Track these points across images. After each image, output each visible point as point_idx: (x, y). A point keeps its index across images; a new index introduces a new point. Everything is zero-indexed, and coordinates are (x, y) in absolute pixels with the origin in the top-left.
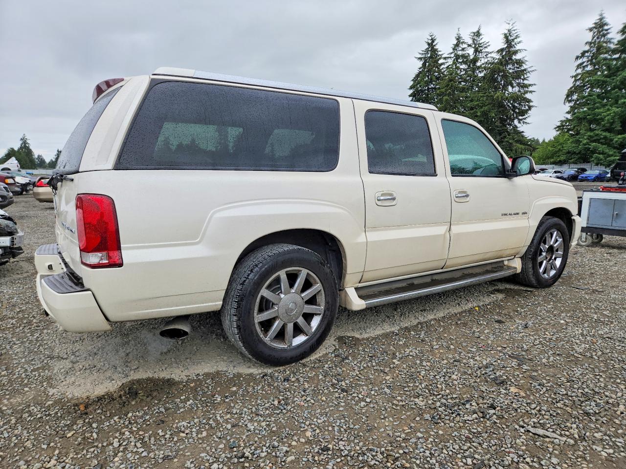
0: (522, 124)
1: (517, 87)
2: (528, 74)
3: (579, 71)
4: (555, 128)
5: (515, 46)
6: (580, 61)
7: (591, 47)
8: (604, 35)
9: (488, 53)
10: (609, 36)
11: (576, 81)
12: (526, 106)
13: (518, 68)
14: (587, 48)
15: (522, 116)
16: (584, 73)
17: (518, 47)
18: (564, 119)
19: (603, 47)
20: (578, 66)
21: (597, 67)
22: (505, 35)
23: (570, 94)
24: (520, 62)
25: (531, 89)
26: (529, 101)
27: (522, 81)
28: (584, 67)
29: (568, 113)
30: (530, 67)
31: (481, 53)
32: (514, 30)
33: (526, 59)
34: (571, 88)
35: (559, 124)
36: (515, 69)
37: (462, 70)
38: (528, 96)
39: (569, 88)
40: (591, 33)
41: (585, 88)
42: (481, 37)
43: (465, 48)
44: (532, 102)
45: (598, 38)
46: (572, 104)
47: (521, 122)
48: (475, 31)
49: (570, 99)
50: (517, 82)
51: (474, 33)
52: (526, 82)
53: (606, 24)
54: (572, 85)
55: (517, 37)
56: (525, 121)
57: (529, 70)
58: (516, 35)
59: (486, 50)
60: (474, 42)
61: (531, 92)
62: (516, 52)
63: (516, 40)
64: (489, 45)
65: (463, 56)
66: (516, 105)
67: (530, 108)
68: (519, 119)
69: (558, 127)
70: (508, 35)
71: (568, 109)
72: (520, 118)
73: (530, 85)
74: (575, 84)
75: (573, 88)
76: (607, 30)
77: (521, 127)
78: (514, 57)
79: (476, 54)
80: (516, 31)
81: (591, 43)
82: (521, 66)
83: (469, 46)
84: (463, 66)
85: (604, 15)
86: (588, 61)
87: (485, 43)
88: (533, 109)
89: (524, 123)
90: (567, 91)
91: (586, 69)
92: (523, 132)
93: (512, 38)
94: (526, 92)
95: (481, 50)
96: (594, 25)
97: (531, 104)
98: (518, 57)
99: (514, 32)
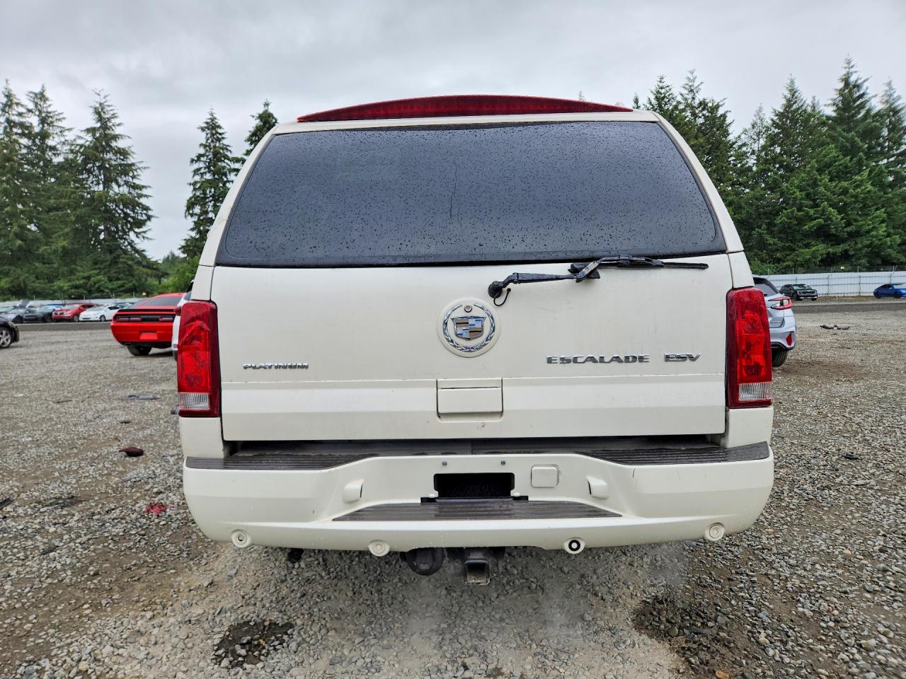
0: (142, 239)
1: (125, 186)
2: (138, 170)
3: (197, 178)
4: (180, 249)
5: (114, 128)
6: (196, 166)
7: (207, 151)
8: (219, 140)
9: (62, 129)
10: (224, 142)
11: (195, 189)
12: (144, 215)
13: (123, 160)
14: (202, 151)
15: (138, 228)
16: (204, 182)
17: (117, 131)
18: (188, 237)
19: (220, 153)
20: (196, 172)
21: (216, 176)
22: (96, 109)
23: (190, 205)
24: (123, 153)
25: (144, 192)
26: (147, 209)
27: (131, 179)
28: (202, 174)
29: (192, 230)
30: (139, 162)
31: (53, 126)
32: (109, 106)
33: (133, 149)
34: (191, 198)
35: (183, 243)
36: (118, 160)
37: (23, 146)
38: (143, 201)
39: (188, 198)
40: (204, 134)
41: (207, 200)
42: (48, 103)
43: (22, 113)
44: (150, 210)
45: (212, 141)
46: (195, 219)
47: (140, 236)
48: (38, 90)
49: (191, 212)
50: (124, 179)
51: (36, 94)
52: (136, 181)
53: (219, 127)
54: (192, 195)
55: (114, 116)
56: (144, 235)
57: (140, 165)
58: (112, 112)
59: (60, 124)
60: (36, 106)
61: (146, 196)
62: (115, 137)
63: (113, 121)
64: (64, 118)
65: (22, 125)
66: (128, 211)
67: (149, 218)
68: (135, 232)
69: (183, 247)
70: (100, 110)
71: (192, 225)
72: (137, 230)
73: (143, 187)
74: (195, 194)
75: (193, 199)
76: (220, 134)
77: (140, 244)
78: (114, 144)
79: (44, 126)
80: (111, 108)
81: (205, 146)
82: (127, 158)
83: (30, 111)
84: (24, 141)
85: (215, 116)
86: (205, 168)
87: (56, 113)
88: (153, 219)
89: (144, 237)
90: (186, 202)
91: (205, 177)
92: (144, 251)
93: (107, 116)
94: (140, 196)
95: (52, 122)
96: (206, 125)
97: (150, 213)
98: (120, 144)
99: (108, 109)
